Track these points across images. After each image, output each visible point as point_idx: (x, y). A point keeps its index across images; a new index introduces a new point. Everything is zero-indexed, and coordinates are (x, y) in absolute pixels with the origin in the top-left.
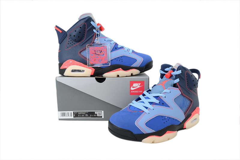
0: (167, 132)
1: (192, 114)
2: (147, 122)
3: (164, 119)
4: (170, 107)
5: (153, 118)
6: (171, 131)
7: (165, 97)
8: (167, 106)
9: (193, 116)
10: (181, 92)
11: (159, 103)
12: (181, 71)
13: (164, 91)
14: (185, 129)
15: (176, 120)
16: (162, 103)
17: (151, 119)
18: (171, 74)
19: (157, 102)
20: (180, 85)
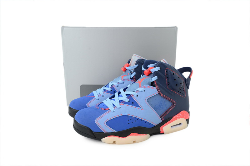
0: (132, 133)
1: (174, 118)
2: (108, 120)
3: (129, 120)
4: (140, 107)
5: (117, 117)
6: (137, 134)
7: (137, 96)
8: (137, 105)
9: (174, 120)
10: (159, 92)
11: (129, 101)
12: (160, 68)
13: (137, 90)
14: (163, 133)
15: (146, 122)
16: (132, 102)
17: (114, 118)
18: (150, 72)
19: (127, 100)
20: (157, 84)
